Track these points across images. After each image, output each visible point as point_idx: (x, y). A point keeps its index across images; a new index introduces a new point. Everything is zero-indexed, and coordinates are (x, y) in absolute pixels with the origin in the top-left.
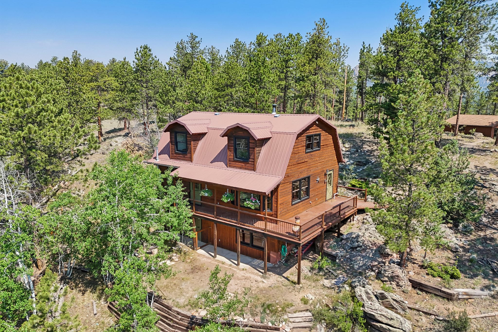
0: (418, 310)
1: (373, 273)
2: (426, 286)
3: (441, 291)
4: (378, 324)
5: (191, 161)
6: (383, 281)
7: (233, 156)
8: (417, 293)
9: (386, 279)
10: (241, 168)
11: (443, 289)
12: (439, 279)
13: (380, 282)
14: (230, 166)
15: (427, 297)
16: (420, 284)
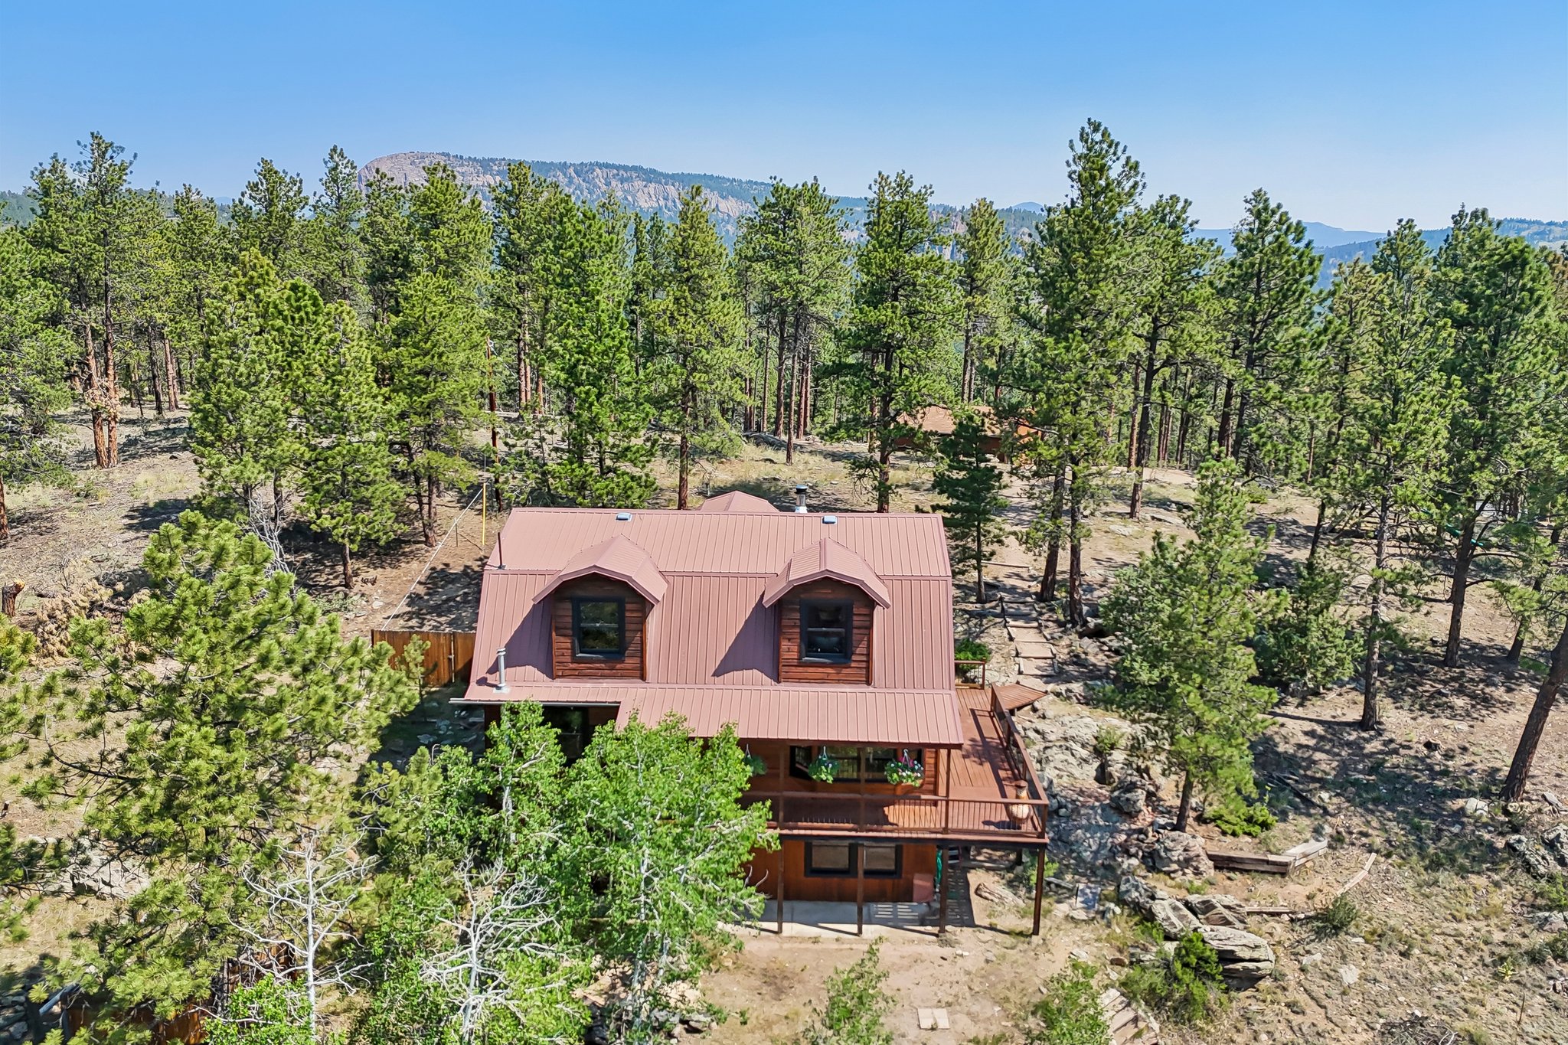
0: (1260, 913)
1: (1135, 862)
2: (1241, 860)
3: (1268, 862)
4: (1239, 966)
5: (643, 677)
6: (1168, 873)
7: (800, 652)
8: (1229, 878)
9: (1175, 867)
10: (822, 681)
11: (1272, 858)
12: (1248, 839)
13: (1162, 876)
14: (787, 680)
15: (1246, 879)
16: (1230, 859)
